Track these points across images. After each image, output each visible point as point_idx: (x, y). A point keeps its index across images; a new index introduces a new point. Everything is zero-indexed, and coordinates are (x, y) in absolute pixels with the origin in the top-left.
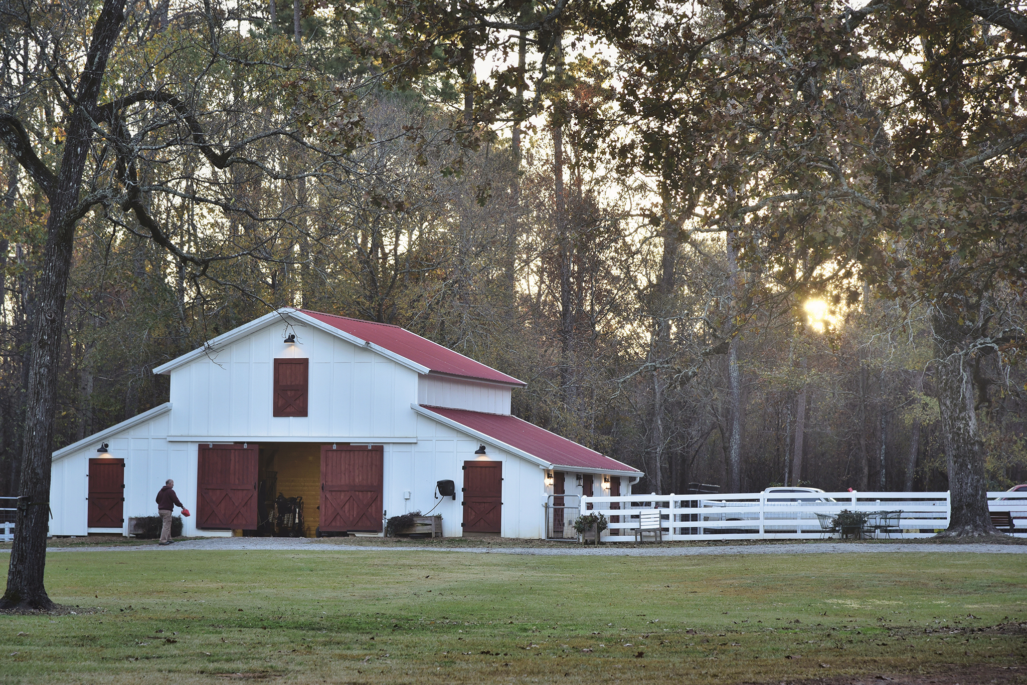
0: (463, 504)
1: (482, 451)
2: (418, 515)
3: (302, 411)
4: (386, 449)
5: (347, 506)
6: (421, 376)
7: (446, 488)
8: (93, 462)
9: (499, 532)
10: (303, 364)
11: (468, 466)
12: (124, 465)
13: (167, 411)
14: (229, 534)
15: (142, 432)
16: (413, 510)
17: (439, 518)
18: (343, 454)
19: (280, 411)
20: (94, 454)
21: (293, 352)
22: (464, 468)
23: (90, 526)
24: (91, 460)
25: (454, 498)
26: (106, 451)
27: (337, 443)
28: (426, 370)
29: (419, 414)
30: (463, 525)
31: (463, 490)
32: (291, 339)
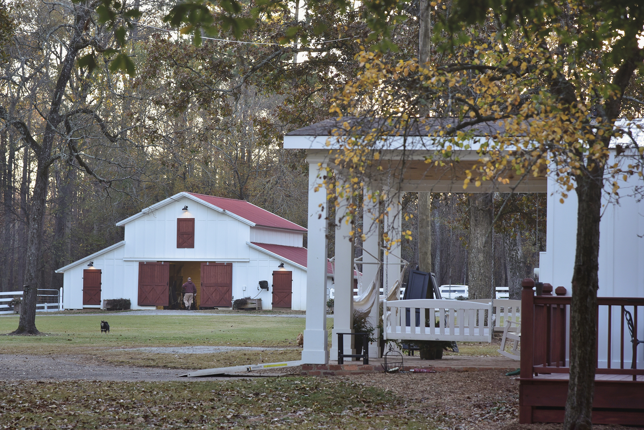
0: (272, 293)
1: (282, 266)
2: (249, 298)
3: (191, 245)
4: (234, 265)
5: (214, 294)
6: (251, 227)
7: (263, 285)
8: (85, 271)
9: (290, 307)
10: (192, 221)
11: (275, 274)
12: (101, 273)
13: (123, 245)
14: (154, 308)
15: (110, 256)
16: (247, 296)
17: (260, 300)
18: (212, 267)
19: (180, 245)
20: (86, 267)
21: (187, 215)
22: (273, 274)
23: (84, 304)
24: (84, 270)
25: (268, 290)
26: (92, 266)
27: (209, 262)
28: (254, 224)
29: (251, 247)
30: (272, 304)
31: (272, 286)
32: (186, 208)
